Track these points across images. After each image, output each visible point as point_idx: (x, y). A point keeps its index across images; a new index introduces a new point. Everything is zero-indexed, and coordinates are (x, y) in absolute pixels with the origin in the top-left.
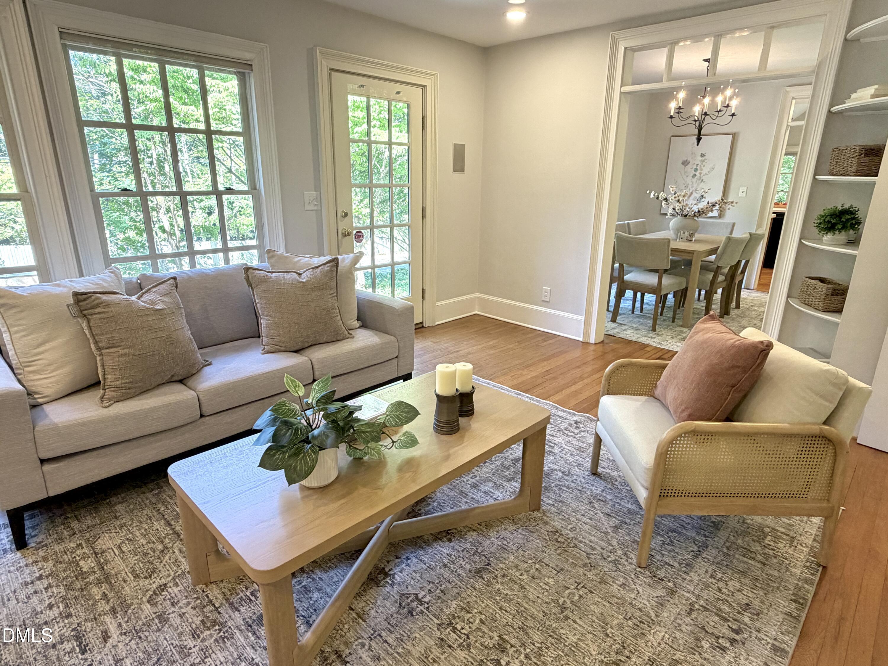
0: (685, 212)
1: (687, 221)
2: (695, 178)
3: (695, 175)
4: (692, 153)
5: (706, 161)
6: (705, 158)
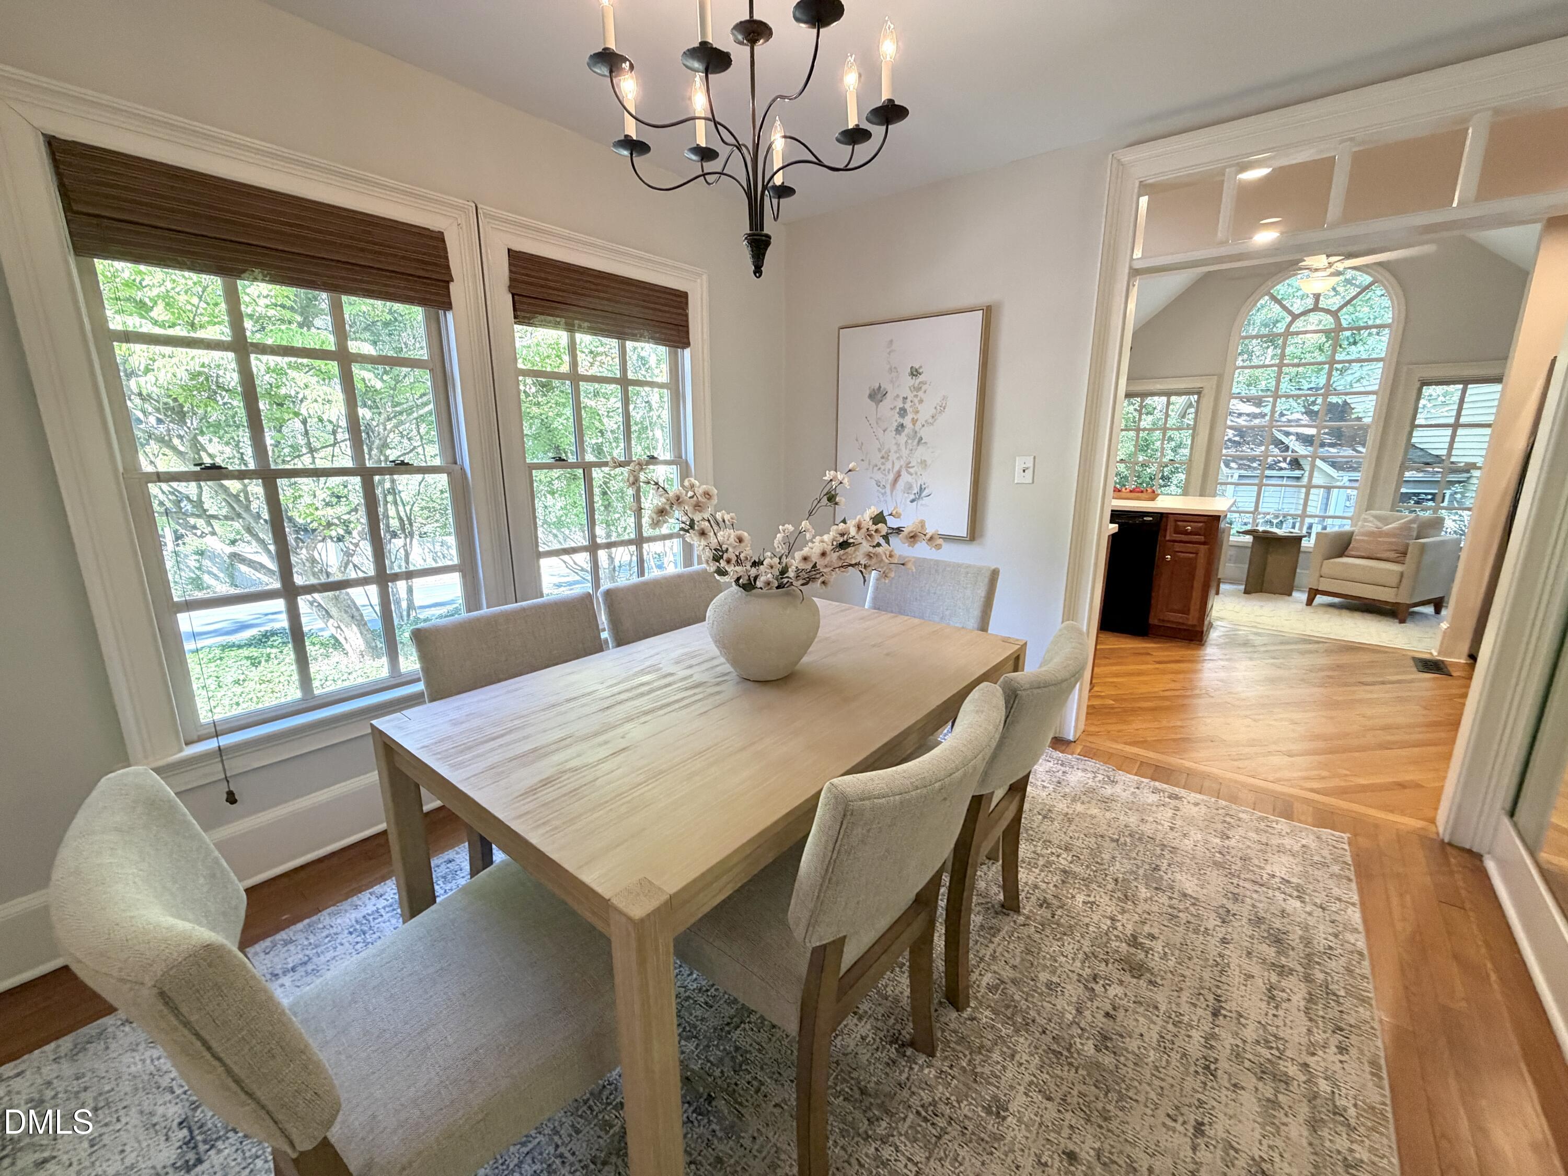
2: (903, 434)
3: (902, 426)
4: (891, 369)
5: (924, 388)
6: (921, 378)
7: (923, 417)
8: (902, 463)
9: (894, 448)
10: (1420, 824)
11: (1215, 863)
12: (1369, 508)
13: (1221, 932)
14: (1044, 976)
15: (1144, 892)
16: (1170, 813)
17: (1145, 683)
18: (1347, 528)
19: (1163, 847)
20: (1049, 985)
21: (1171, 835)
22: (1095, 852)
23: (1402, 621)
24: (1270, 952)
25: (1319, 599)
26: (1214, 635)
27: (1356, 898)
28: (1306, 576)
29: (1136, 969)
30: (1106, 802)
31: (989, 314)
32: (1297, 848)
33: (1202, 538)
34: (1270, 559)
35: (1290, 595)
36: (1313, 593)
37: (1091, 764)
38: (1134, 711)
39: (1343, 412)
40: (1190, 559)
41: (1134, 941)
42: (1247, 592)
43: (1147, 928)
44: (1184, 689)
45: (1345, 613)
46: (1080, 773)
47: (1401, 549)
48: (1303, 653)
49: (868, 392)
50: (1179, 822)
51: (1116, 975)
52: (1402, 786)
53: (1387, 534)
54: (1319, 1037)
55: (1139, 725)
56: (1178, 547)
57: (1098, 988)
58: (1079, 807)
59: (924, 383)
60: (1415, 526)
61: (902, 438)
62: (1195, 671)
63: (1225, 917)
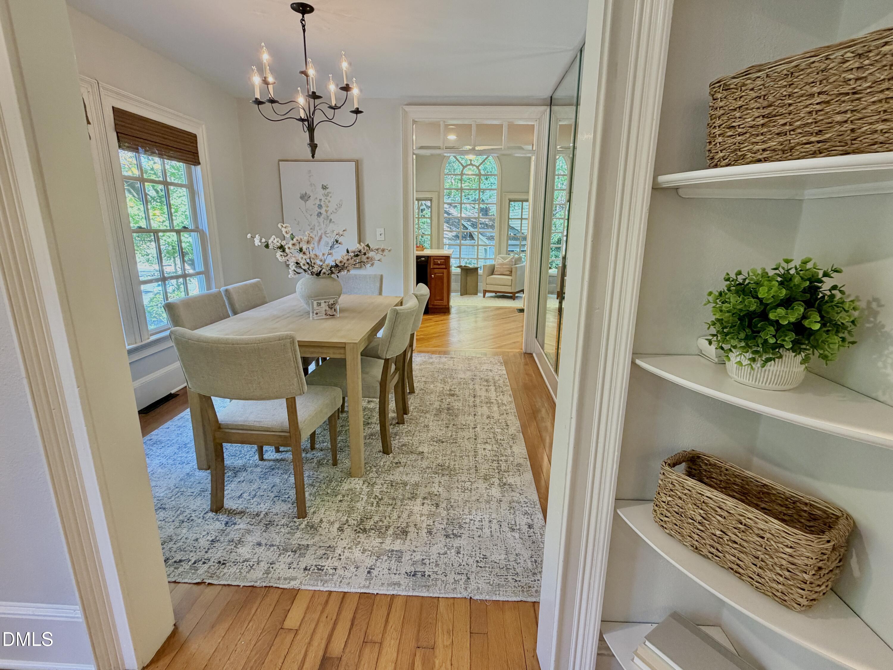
0: (316, 269)
1: (322, 282)
2: (321, 217)
3: (320, 213)
4: (311, 184)
5: (330, 195)
6: (328, 190)
7: (330, 210)
8: (322, 231)
9: (317, 224)
10: (518, 350)
11: (468, 370)
12: (499, 254)
13: (473, 383)
14: (428, 403)
15: (449, 380)
16: (452, 362)
17: (432, 329)
18: (493, 263)
19: (452, 370)
20: (430, 404)
21: (454, 367)
22: (432, 376)
23: (514, 300)
24: (486, 383)
25: (488, 295)
26: (453, 310)
27: (504, 369)
28: (482, 286)
29: (453, 395)
30: (432, 363)
31: (358, 164)
32: (489, 362)
33: (444, 266)
34: (468, 278)
35: (477, 294)
36: (485, 292)
37: (422, 354)
38: (431, 338)
39: (486, 211)
40: (441, 276)
41: (450, 390)
42: (461, 295)
43: (453, 387)
44: (447, 328)
45: (496, 299)
46: (420, 358)
47: (510, 270)
48: (484, 312)
49: (299, 196)
50: (455, 363)
51: (447, 398)
52: (514, 343)
53: (506, 265)
54: (498, 394)
55: (434, 342)
56: (436, 271)
57: (444, 401)
58: (423, 366)
59: (330, 193)
60: (513, 260)
61: (321, 219)
62: (450, 323)
63: (473, 380)
